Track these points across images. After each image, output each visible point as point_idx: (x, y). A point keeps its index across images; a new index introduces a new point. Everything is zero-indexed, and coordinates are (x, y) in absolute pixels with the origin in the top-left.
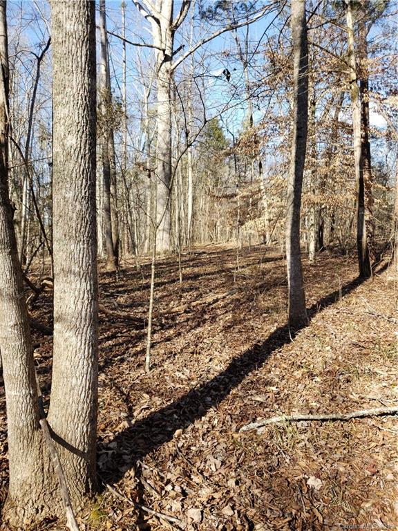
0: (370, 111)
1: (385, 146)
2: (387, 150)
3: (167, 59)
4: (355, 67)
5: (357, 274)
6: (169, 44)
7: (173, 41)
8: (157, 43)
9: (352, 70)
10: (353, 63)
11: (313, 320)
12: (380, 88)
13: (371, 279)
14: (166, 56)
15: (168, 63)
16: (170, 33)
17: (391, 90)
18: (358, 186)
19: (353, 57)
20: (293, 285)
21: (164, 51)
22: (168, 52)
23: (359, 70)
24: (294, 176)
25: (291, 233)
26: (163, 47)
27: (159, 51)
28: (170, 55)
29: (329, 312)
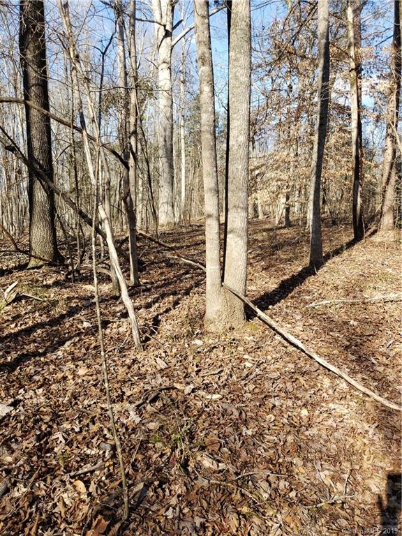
0: (363, 94)
1: (371, 123)
2: (373, 127)
3: (168, 34)
4: (354, 57)
5: (352, 238)
6: (169, 18)
7: (173, 16)
8: (157, 18)
9: (351, 60)
10: (352, 53)
11: (327, 264)
12: (372, 72)
13: (363, 241)
14: (166, 31)
15: (169, 38)
16: (171, 8)
17: (381, 75)
18: (355, 162)
19: (352, 48)
20: (314, 236)
21: (165, 26)
22: (168, 28)
23: (357, 59)
24: (317, 154)
25: (314, 197)
26: (164, 22)
27: (159, 25)
28: (170, 30)
29: (337, 259)
